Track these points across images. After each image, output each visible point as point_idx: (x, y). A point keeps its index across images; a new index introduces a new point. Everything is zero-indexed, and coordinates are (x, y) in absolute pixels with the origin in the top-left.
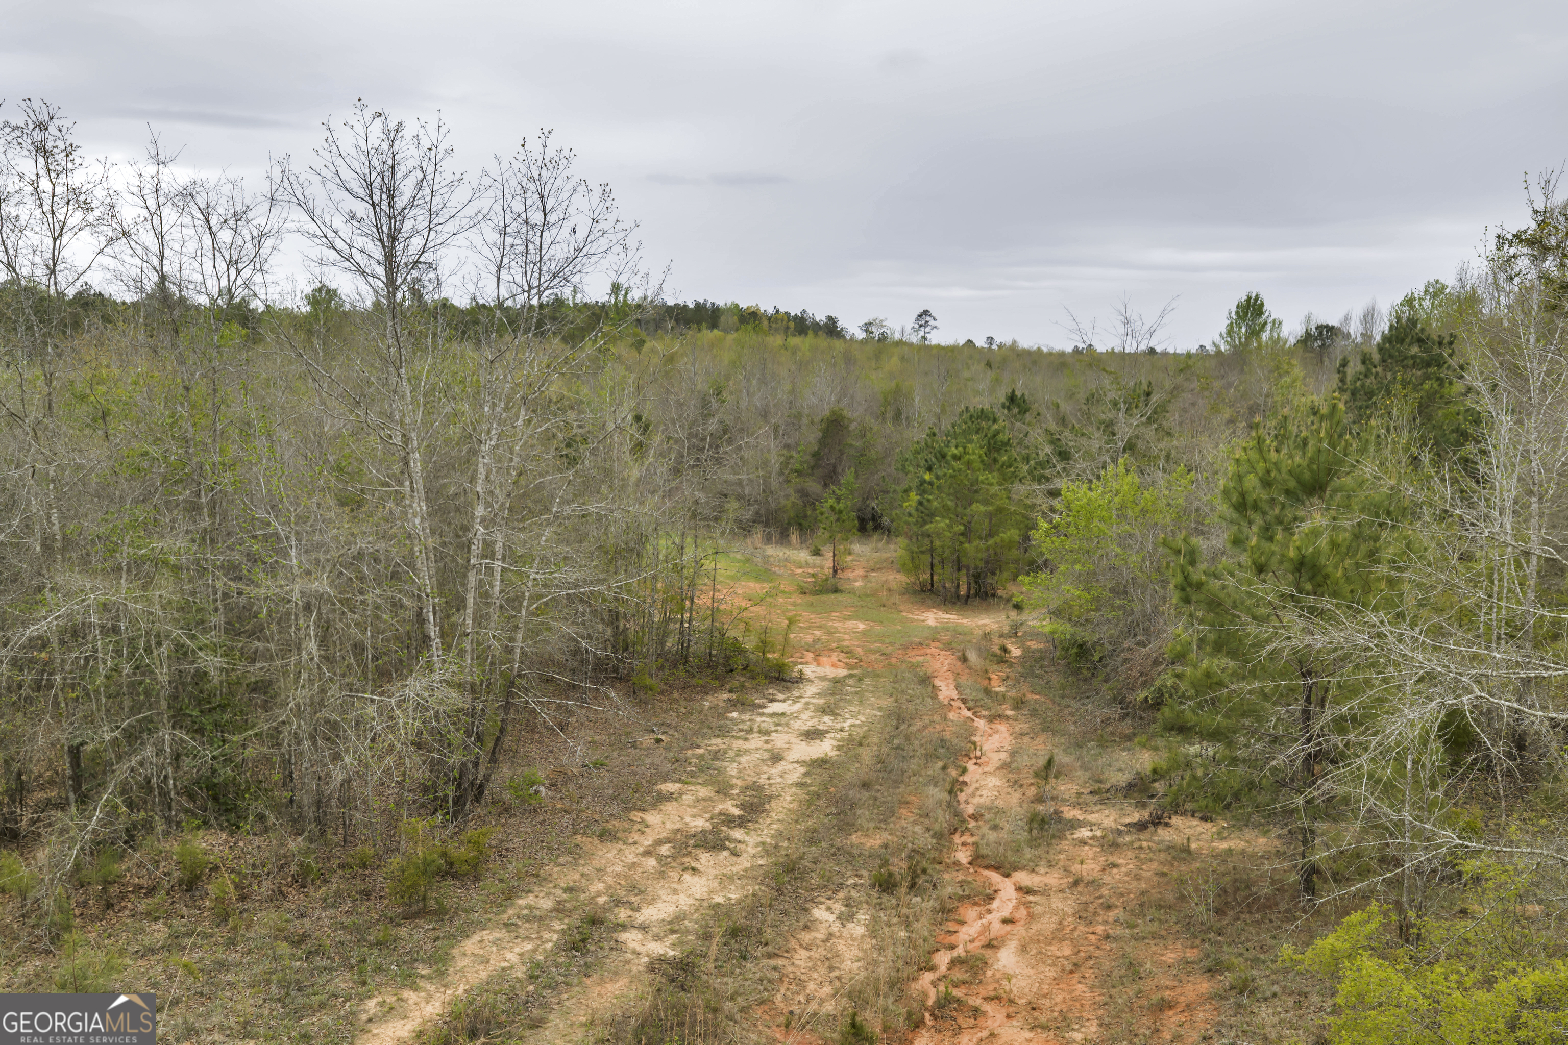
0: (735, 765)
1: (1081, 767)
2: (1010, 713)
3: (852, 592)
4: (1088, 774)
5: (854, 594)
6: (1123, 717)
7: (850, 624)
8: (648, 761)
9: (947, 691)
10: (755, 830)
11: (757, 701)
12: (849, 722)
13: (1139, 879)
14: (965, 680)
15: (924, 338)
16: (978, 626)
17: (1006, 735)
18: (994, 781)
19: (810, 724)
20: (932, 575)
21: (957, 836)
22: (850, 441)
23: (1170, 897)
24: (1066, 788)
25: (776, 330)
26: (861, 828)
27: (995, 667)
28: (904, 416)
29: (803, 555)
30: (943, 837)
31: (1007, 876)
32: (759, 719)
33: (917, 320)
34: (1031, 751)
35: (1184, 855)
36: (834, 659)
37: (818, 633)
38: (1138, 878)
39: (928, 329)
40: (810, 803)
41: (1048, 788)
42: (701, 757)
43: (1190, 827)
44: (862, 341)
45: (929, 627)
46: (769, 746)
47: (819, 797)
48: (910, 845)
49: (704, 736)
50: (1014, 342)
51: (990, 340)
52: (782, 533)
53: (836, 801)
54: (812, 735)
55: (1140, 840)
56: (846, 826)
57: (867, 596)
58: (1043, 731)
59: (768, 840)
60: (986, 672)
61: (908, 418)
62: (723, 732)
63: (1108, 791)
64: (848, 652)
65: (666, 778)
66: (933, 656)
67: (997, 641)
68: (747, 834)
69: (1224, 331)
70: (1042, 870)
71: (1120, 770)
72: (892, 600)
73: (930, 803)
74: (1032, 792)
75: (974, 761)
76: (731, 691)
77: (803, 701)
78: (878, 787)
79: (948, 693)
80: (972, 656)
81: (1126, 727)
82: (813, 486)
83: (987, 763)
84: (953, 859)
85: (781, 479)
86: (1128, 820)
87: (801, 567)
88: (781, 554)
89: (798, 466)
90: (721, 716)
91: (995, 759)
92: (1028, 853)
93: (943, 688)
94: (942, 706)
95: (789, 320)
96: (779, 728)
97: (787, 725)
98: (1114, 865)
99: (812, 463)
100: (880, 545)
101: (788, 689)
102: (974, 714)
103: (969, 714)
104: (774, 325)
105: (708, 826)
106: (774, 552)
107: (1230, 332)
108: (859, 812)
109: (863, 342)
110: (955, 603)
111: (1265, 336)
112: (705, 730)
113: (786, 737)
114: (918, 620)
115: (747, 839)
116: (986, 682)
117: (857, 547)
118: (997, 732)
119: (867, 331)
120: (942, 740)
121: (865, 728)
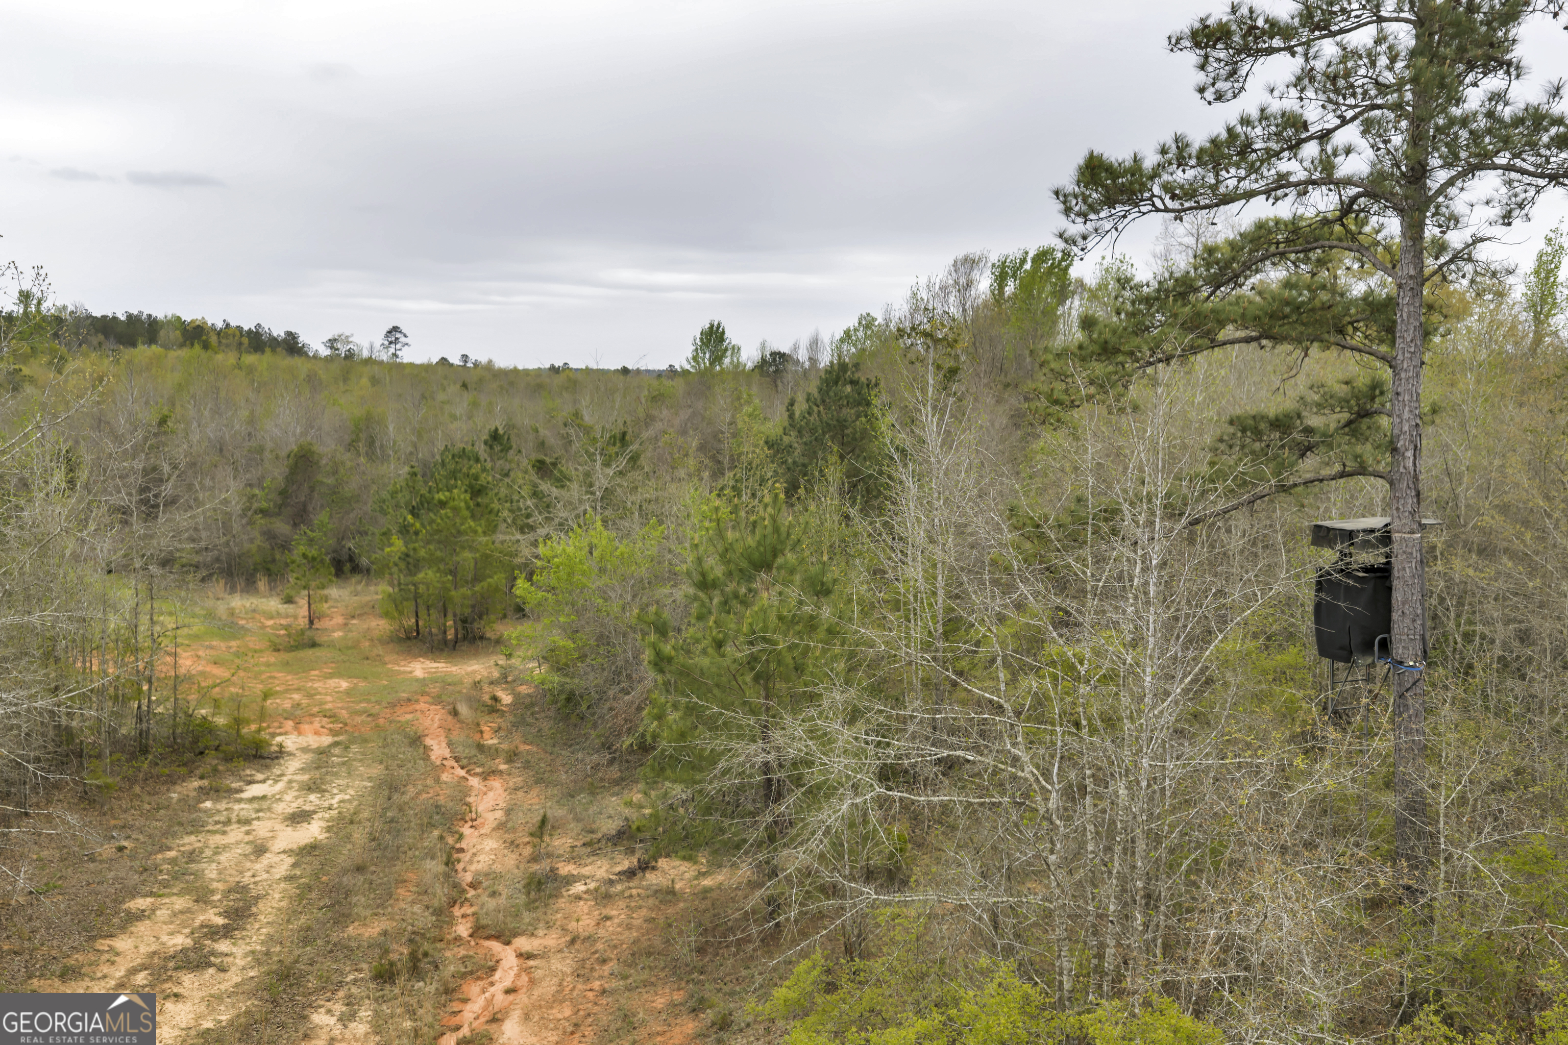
0: (214, 866)
1: (574, 819)
2: (503, 767)
3: (331, 645)
4: (580, 825)
5: (334, 646)
6: (611, 762)
7: (332, 683)
8: (111, 875)
9: (439, 749)
10: (243, 938)
11: (234, 785)
12: (338, 798)
13: (630, 929)
14: (458, 735)
15: (395, 355)
16: (467, 674)
17: (500, 791)
18: (491, 844)
19: (295, 805)
20: (417, 622)
21: (457, 907)
22: (320, 477)
23: (658, 942)
24: (560, 843)
25: (227, 346)
26: (358, 917)
27: (487, 718)
28: (377, 444)
29: (273, 604)
30: (443, 914)
31: (508, 943)
32: (237, 807)
33: (386, 336)
34: (526, 806)
35: (670, 897)
36: (317, 725)
37: (296, 696)
38: (629, 927)
39: (398, 346)
40: (301, 897)
41: (544, 845)
42: (173, 861)
43: (674, 868)
44: (326, 357)
45: (417, 680)
46: (251, 838)
47: (310, 888)
48: (410, 928)
49: (174, 835)
50: (490, 361)
51: (465, 358)
52: (247, 580)
53: (330, 890)
54: (299, 818)
55: (630, 888)
56: (342, 918)
57: (348, 648)
58: (536, 783)
59: (258, 948)
60: (478, 725)
61: (382, 446)
62: (196, 827)
63: (599, 841)
64: (332, 716)
65: (134, 893)
66: (422, 712)
67: (486, 688)
68: (234, 944)
69: (690, 356)
70: (541, 933)
71: (610, 817)
72: (375, 651)
73: (428, 878)
74: (527, 851)
75: (470, 823)
76: (202, 778)
77: (285, 779)
78: (373, 868)
79: (440, 752)
80: (463, 709)
81: (614, 772)
82: (281, 527)
83: (483, 824)
84: (453, 935)
85: (244, 521)
86: (618, 869)
87: (272, 618)
88: (248, 605)
89: (264, 505)
90: (194, 808)
91: (491, 818)
92: (527, 917)
93: (435, 747)
94: (435, 767)
95: (242, 335)
96: (261, 814)
97: (269, 809)
98: (608, 918)
99: (279, 502)
100: (359, 588)
101: (267, 767)
102: (468, 772)
103: (462, 773)
104: (224, 341)
105: (189, 942)
106: (239, 602)
107: (695, 358)
108: (354, 899)
109: (328, 359)
110: (442, 650)
111: (727, 361)
112: (176, 828)
113: (268, 824)
114: (405, 672)
115: (234, 950)
116: (479, 735)
117: (334, 592)
118: (491, 790)
119: (332, 347)
120: (437, 807)
121: (355, 803)
